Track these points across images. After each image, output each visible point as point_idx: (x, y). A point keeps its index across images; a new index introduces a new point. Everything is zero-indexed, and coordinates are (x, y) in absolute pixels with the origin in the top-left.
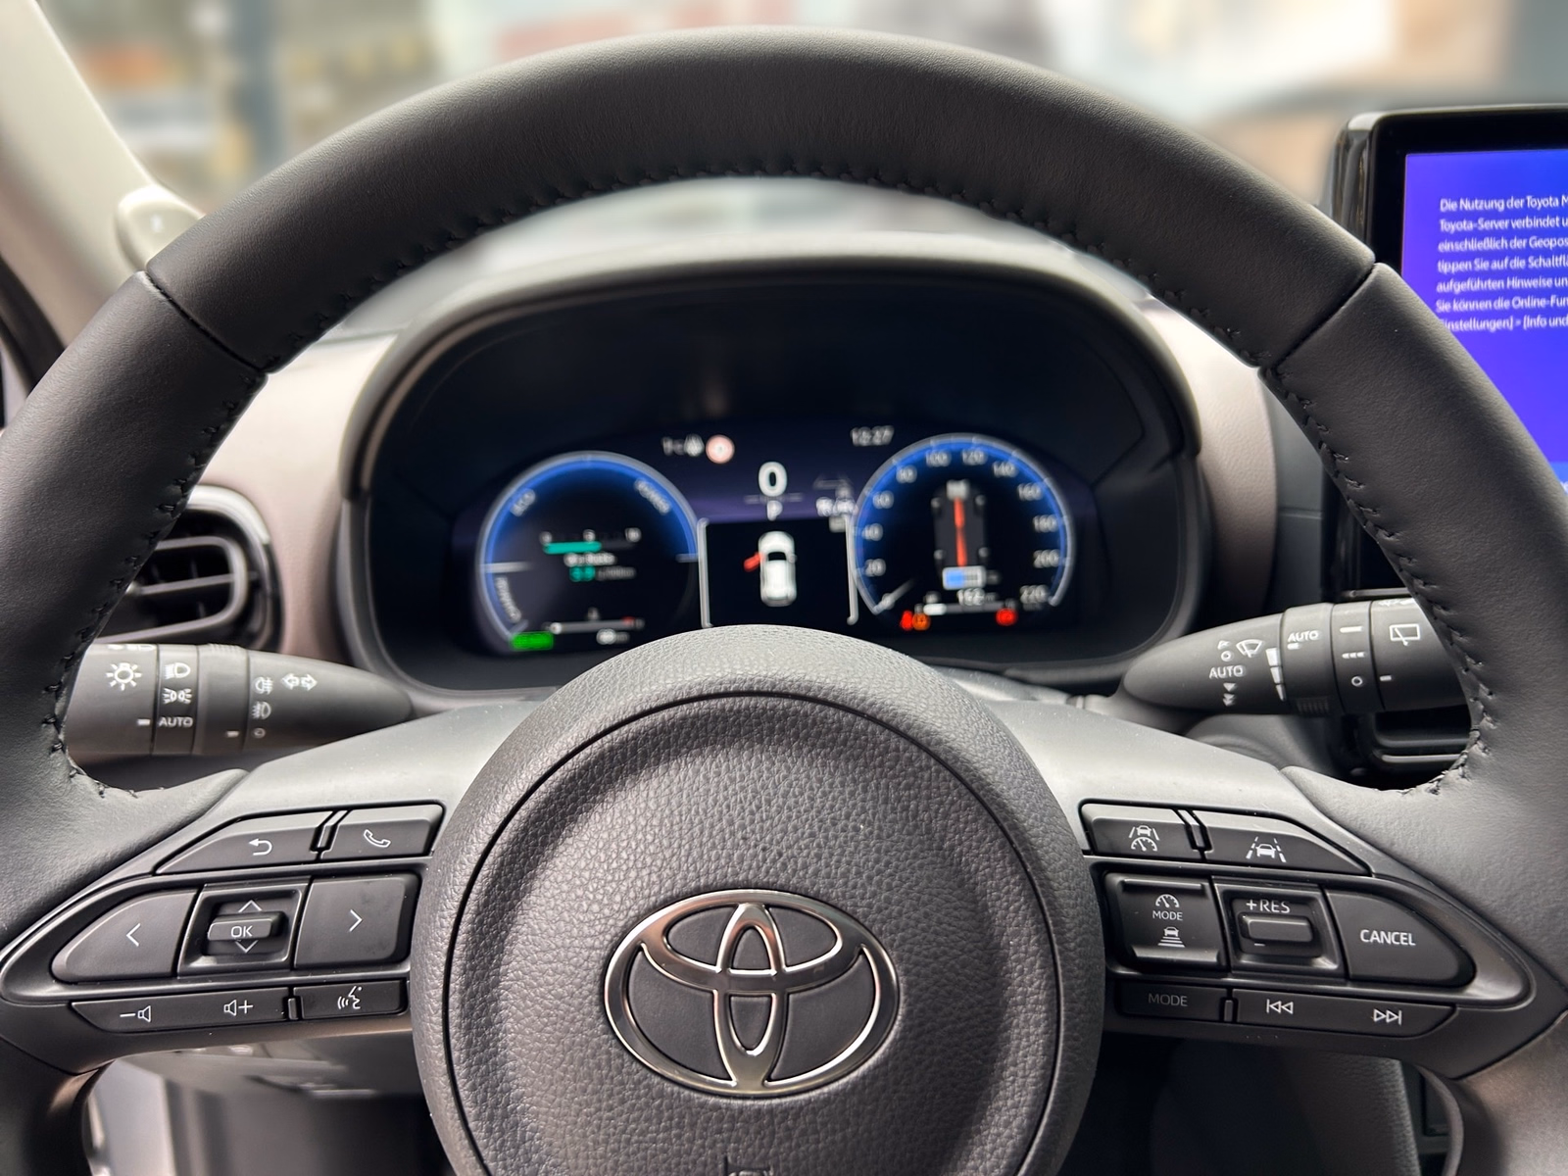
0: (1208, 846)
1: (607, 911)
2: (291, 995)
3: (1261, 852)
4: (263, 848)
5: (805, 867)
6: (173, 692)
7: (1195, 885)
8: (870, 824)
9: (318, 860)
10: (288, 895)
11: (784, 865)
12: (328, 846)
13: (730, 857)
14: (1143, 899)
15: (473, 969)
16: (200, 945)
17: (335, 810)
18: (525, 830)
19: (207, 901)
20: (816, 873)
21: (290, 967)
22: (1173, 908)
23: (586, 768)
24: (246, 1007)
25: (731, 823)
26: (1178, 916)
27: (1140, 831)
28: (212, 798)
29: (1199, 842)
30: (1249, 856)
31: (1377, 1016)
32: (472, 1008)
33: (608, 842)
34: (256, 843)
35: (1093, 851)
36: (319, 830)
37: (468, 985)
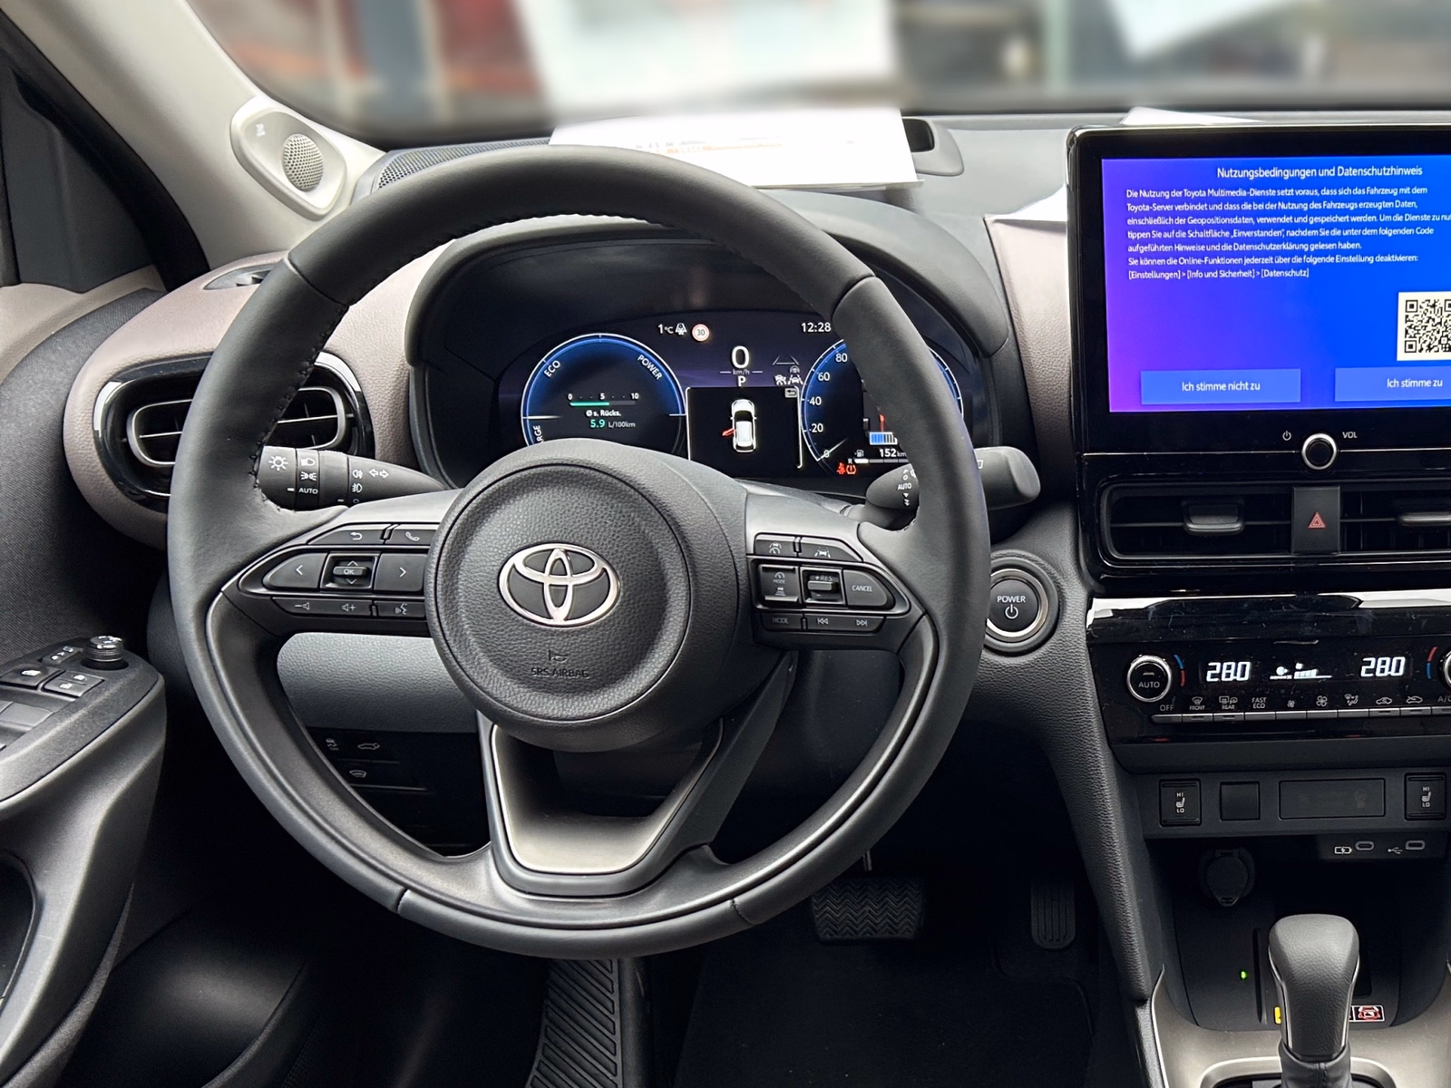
0: (800, 551)
1: (500, 551)
2: (373, 604)
3: (821, 553)
4: (359, 536)
5: (582, 536)
6: (306, 474)
7: (792, 567)
8: (612, 521)
9: (384, 544)
10: (371, 559)
11: (573, 535)
12: (389, 538)
13: (551, 531)
14: (770, 574)
15: (447, 575)
16: (331, 577)
17: (392, 523)
18: (467, 519)
19: (333, 557)
20: (587, 538)
21: (372, 591)
22: (782, 578)
23: (494, 493)
24: (352, 608)
25: (552, 518)
26: (783, 581)
27: (774, 545)
28: (331, 516)
29: (797, 550)
30: (816, 555)
31: (859, 623)
32: (447, 592)
33: (502, 525)
34: (354, 534)
35: (754, 554)
36: (384, 531)
37: (445, 582)
